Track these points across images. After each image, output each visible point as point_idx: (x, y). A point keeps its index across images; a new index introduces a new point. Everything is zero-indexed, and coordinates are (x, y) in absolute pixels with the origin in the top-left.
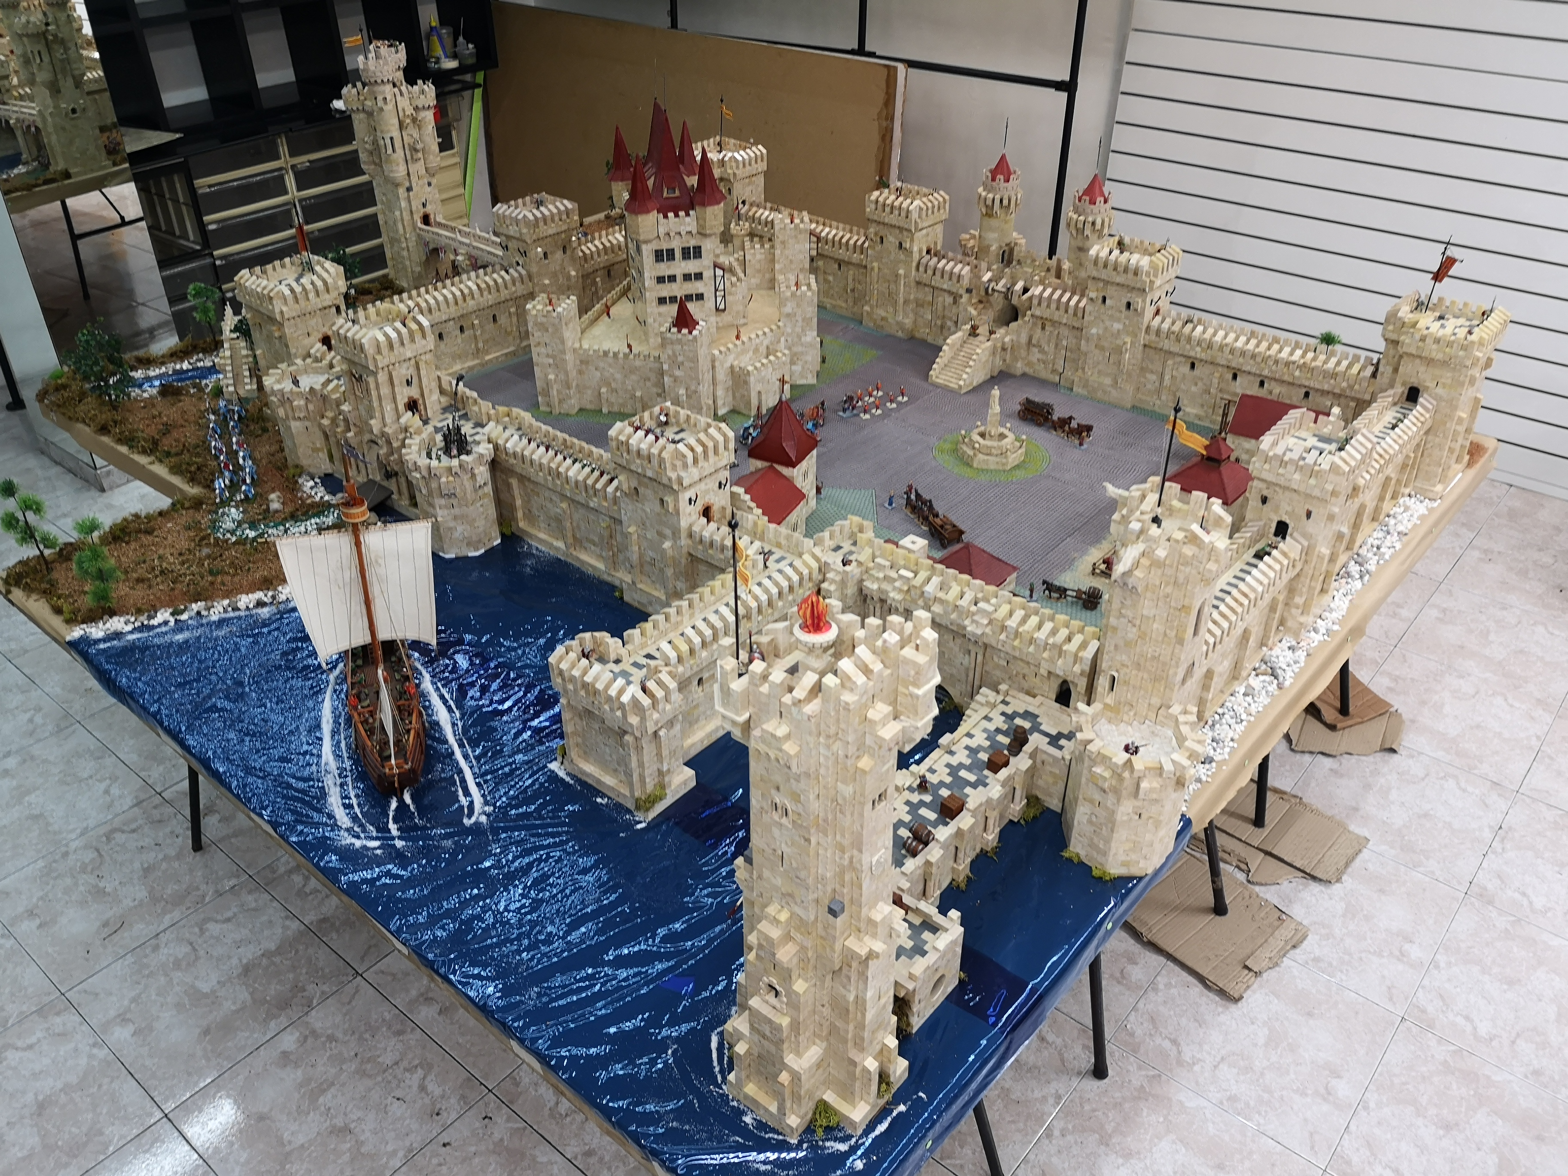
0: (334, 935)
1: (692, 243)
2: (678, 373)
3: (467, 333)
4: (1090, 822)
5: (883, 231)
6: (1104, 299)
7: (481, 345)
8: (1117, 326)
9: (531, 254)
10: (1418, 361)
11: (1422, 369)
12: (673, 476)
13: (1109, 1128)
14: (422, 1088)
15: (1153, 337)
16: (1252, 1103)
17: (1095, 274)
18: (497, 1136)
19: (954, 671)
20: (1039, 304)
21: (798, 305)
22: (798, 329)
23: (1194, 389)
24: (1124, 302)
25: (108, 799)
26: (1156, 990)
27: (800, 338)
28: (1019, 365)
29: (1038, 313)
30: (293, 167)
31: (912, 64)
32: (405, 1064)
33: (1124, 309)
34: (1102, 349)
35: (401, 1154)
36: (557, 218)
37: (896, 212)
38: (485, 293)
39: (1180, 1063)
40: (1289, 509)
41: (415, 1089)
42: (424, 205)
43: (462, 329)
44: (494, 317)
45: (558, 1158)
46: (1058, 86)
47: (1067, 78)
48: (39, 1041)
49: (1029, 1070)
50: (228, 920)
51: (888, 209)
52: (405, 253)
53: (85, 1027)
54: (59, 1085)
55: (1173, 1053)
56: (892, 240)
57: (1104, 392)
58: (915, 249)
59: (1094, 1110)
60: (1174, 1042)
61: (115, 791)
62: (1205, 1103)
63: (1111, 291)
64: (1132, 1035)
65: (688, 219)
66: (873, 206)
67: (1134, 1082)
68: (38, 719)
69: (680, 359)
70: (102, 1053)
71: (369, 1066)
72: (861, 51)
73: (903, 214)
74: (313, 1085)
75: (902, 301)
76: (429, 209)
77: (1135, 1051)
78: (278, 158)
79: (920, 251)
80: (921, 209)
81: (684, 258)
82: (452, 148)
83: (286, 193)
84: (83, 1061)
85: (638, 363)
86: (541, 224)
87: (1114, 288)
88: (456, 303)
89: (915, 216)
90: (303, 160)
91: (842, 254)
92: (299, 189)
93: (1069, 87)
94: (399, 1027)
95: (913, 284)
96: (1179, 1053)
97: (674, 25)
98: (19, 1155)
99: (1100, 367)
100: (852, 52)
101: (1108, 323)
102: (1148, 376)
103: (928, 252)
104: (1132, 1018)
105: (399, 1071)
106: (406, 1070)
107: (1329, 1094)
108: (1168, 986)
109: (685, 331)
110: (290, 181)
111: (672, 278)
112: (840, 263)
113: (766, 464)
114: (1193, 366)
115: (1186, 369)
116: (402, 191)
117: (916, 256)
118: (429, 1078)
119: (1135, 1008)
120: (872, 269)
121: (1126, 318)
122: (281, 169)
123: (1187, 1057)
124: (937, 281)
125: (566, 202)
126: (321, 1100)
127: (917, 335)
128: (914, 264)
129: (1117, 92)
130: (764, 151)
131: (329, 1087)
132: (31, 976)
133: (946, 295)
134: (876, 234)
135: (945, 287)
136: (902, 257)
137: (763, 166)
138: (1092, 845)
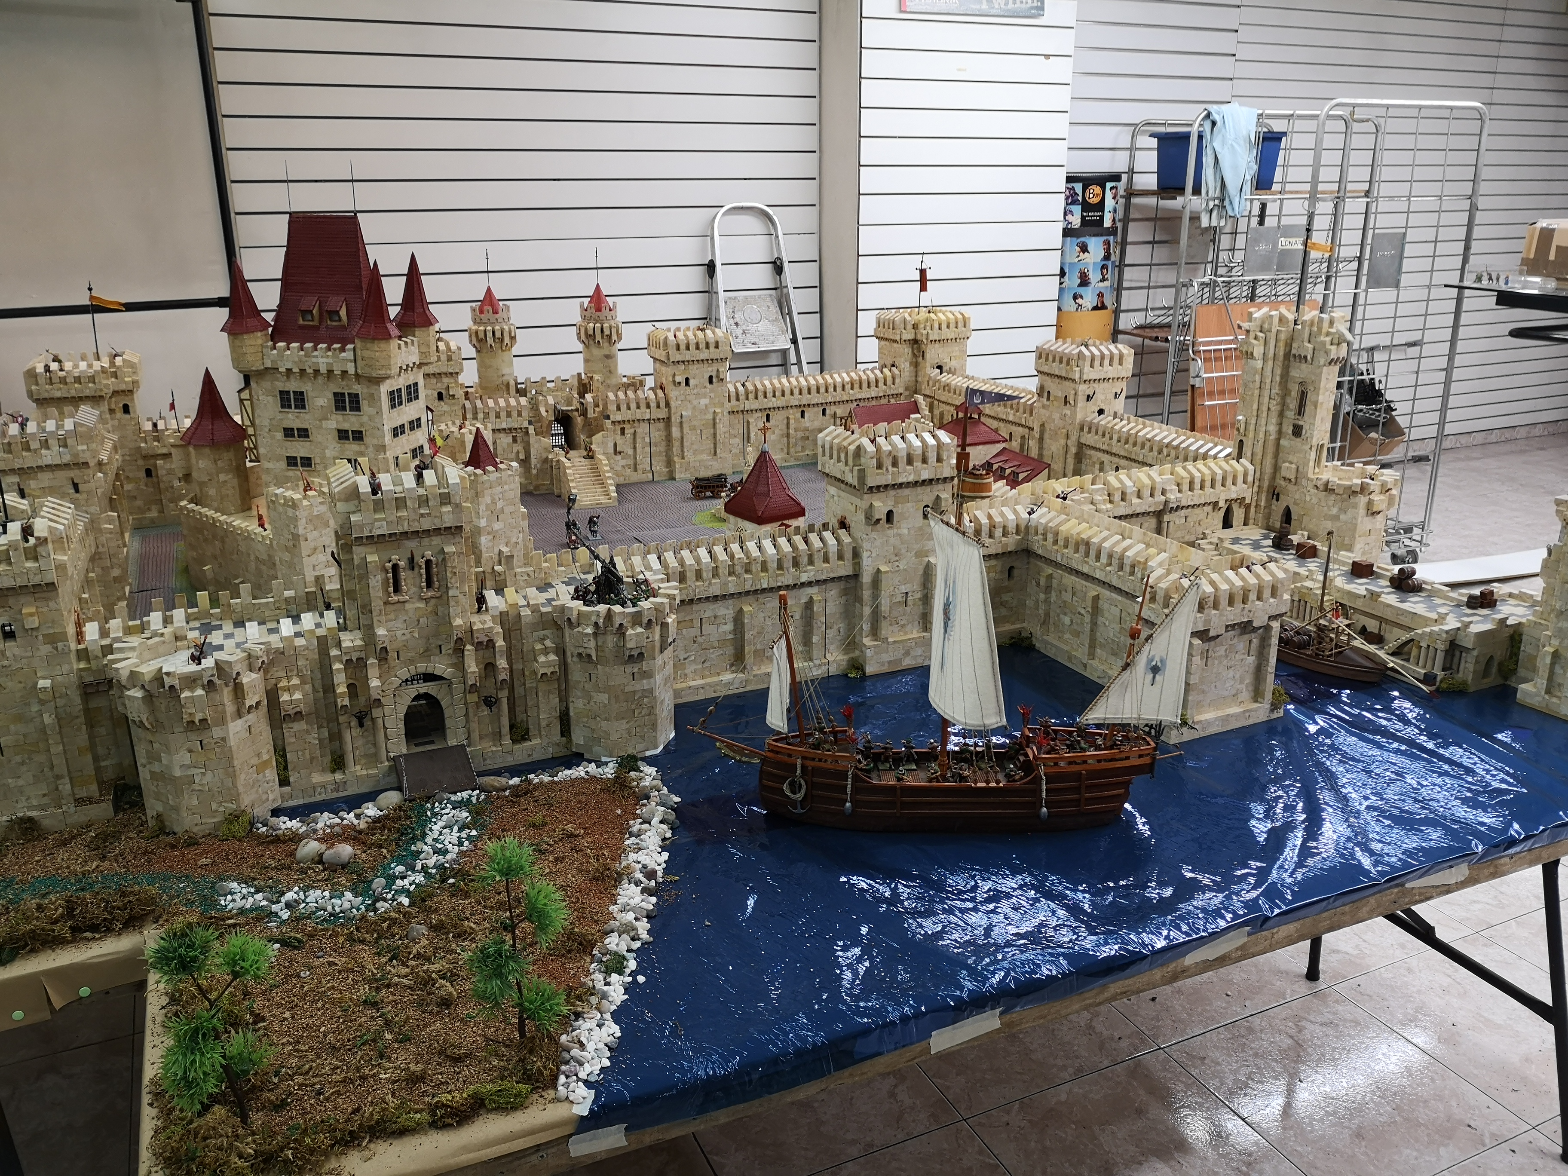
8: (704, 401)
15: (734, 402)
17: (679, 358)
20: (619, 409)
23: (772, 437)
24: (707, 376)
29: (619, 418)
33: (707, 384)
40: (1103, 397)
63: (694, 369)
87: (696, 366)
99: (695, 447)
102: (732, 441)
114: (768, 417)
115: (763, 422)
121: (711, 391)
124: (492, 423)
128: (461, 412)
133: (504, 435)
135: (505, 426)
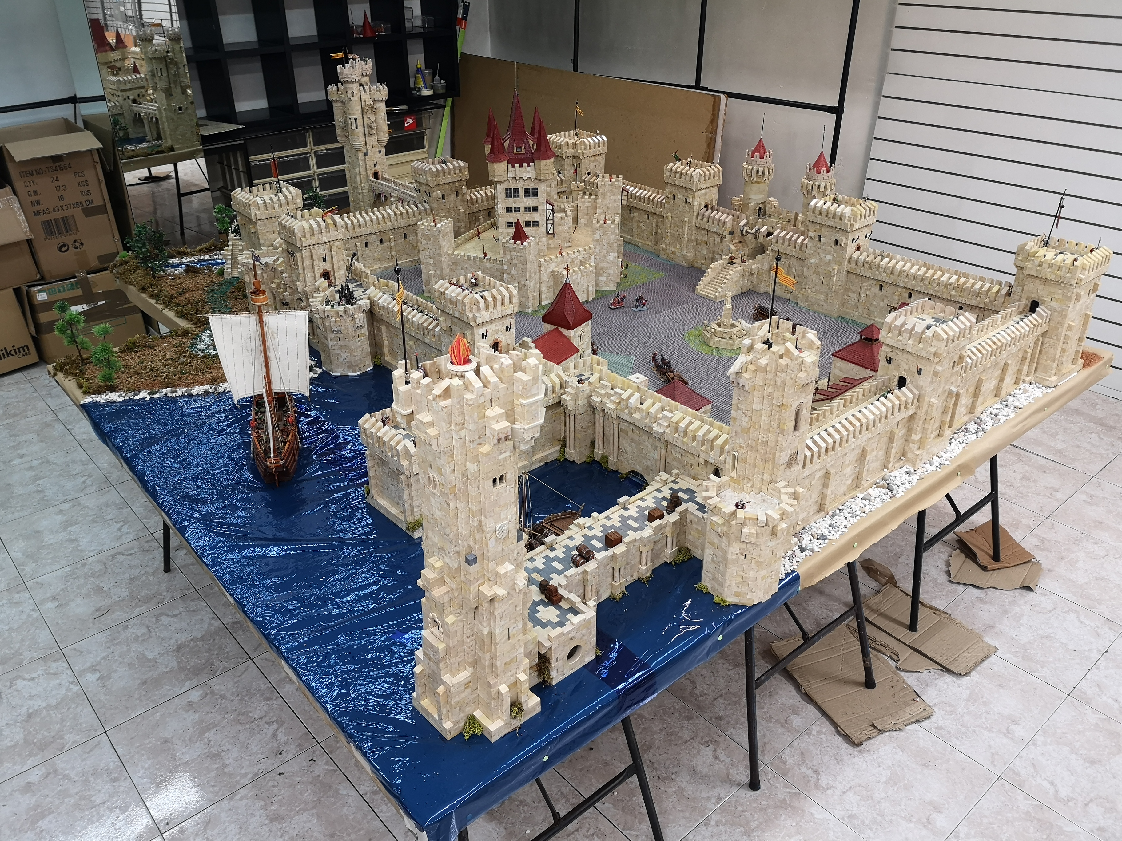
0: (241, 633)
1: (532, 185)
2: (513, 272)
3: (385, 244)
4: (713, 560)
5: (675, 191)
6: (820, 237)
7: (394, 253)
8: (829, 257)
9: (433, 195)
10: (1038, 281)
11: (1041, 287)
12: (471, 315)
13: (753, 825)
14: (274, 736)
15: (853, 265)
16: (867, 822)
17: (813, 219)
18: (316, 773)
19: (649, 463)
20: (777, 242)
21: (604, 234)
22: (604, 251)
23: (882, 304)
24: (834, 239)
25: (119, 534)
26: (809, 734)
27: (605, 257)
28: (762, 286)
29: (776, 248)
30: (315, 152)
31: (731, 95)
32: (267, 719)
33: (833, 245)
34: (818, 274)
35: (250, 776)
36: (452, 172)
37: (683, 177)
38: (399, 218)
39: (817, 786)
40: (907, 367)
41: (269, 735)
42: (375, 165)
43: (382, 241)
44: (405, 235)
45: (353, 792)
46: (830, 110)
47: (836, 105)
48: (39, 676)
49: (702, 778)
50: (176, 616)
51: (678, 175)
52: (360, 197)
53: (69, 672)
54: (44, 704)
55: (813, 780)
56: (680, 197)
57: (819, 305)
58: (696, 203)
59: (744, 811)
60: (816, 772)
61: (125, 529)
62: (831, 817)
63: (825, 232)
64: (785, 763)
65: (528, 169)
66: (668, 173)
67: (779, 795)
68: (89, 482)
69: (515, 262)
70: (76, 688)
71: (243, 718)
72: (697, 86)
73: (688, 178)
74: (204, 725)
75: (686, 239)
76: (378, 168)
77: (784, 774)
78: (306, 146)
79: (700, 205)
80: (701, 175)
81: (525, 196)
82: (424, 148)
83: (309, 169)
84: (63, 692)
85: (489, 265)
86: (441, 175)
87: (827, 229)
88: (379, 223)
89: (696, 179)
90: (322, 148)
91: (650, 207)
92: (318, 168)
93: (838, 111)
94: (268, 695)
95: (694, 228)
96: (818, 780)
97: (575, 69)
98: (9, 744)
99: (817, 287)
100: (691, 87)
101: (822, 255)
102: (851, 294)
103: (706, 206)
104: (787, 751)
105: (261, 723)
106: (267, 723)
107: (929, 823)
108: (819, 733)
109: (518, 242)
110: (313, 162)
111: (517, 209)
112: (649, 214)
113: (554, 327)
114: (881, 287)
115: (876, 289)
116: (360, 155)
117: (696, 208)
118: (280, 730)
119: (790, 745)
120: (667, 217)
121: (835, 251)
122: (307, 153)
123: (823, 783)
124: (709, 226)
125: (460, 162)
126: (206, 735)
127: (696, 265)
128: (695, 214)
129: (876, 117)
130: (605, 139)
131: (213, 727)
132: (44, 636)
133: (716, 236)
134: (670, 193)
135: (715, 230)
136: (687, 209)
137: (604, 149)
138: (715, 579)
